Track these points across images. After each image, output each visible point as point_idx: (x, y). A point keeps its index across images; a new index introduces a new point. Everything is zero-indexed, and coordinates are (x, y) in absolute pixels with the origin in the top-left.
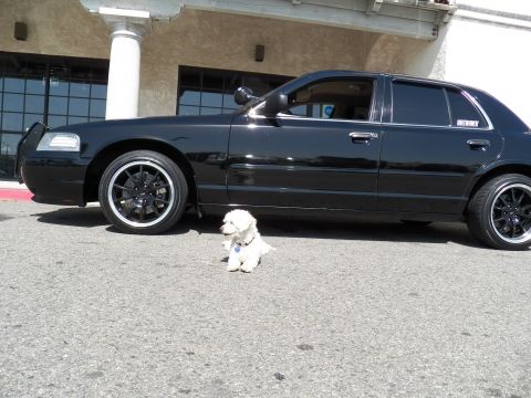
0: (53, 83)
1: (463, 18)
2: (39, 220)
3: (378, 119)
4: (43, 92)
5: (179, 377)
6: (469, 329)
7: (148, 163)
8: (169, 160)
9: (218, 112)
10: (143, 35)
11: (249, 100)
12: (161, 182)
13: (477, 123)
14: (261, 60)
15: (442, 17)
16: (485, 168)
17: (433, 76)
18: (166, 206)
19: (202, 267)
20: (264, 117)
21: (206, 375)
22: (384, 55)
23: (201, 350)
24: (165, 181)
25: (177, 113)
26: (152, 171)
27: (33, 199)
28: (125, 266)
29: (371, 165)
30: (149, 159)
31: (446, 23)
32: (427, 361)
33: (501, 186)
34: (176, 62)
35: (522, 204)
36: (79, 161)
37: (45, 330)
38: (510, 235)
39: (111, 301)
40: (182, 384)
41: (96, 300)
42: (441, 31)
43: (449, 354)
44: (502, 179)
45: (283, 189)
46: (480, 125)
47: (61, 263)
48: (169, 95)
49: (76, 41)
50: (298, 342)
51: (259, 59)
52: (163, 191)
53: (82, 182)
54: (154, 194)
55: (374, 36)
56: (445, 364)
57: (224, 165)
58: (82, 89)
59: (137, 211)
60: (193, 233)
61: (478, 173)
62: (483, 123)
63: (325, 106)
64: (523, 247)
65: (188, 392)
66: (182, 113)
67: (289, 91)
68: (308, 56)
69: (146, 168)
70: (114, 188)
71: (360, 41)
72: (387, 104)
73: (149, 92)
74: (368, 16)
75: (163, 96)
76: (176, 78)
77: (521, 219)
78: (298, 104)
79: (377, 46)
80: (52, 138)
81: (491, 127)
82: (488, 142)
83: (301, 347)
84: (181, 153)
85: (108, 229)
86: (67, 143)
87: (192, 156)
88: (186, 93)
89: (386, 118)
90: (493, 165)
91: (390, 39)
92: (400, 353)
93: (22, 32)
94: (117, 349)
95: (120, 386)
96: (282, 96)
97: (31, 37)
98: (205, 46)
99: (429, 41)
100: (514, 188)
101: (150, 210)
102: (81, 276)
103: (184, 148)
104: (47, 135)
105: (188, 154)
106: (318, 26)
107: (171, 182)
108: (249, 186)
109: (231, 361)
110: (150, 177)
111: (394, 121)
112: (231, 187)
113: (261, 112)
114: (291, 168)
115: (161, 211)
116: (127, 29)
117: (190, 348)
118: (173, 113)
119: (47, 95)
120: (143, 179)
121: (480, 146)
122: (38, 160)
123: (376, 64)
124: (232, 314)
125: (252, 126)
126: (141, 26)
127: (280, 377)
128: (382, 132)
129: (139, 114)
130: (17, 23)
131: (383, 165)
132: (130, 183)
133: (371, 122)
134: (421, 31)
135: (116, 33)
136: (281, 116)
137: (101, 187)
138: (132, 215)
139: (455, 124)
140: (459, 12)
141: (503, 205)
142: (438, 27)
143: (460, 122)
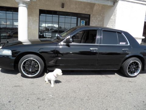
1: (122, 0)
3: (98, 43)
10: (28, 6)
12: (36, 63)
16: (127, 56)
20: (65, 44)
28: (28, 102)
33: (131, 61)
34: (38, 8)
35: (135, 65)
46: (126, 44)
49: (7, 2)
51: (63, 7)
52: (37, 66)
53: (13, 64)
54: (34, 67)
57: (54, 59)
62: (127, 43)
64: (135, 76)
70: (23, 66)
73: (31, 18)
75: (35, 18)
81: (129, 44)
82: (128, 49)
99: (112, 6)
107: (39, 64)
111: (103, 44)
113: (65, 42)
116: (23, 4)
121: (126, 50)
126: (27, 3)
128: (99, 48)
133: (96, 44)
135: (19, 5)
137: (19, 66)
139: (119, 44)
141: (131, 66)
142: (115, 2)
143: (121, 43)
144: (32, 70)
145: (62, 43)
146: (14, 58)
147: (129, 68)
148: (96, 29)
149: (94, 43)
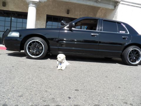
0: (13, 18)
1: (123, 4)
2: (8, 55)
3: (99, 30)
4: (10, 21)
5: (43, 97)
6: (121, 86)
7: (37, 40)
8: (43, 40)
9: (57, 27)
10: (37, 6)
11: (65, 24)
12: (41, 46)
13: (125, 32)
14: (68, 14)
15: (117, 3)
16: (127, 44)
17: (114, 19)
18: (42, 52)
19: (51, 68)
20: (68, 29)
21: (50, 97)
22: (101, 13)
23: (49, 90)
24: (42, 45)
25: (46, 27)
26: (38, 42)
27: (6, 49)
28: (30, 68)
29: (96, 42)
30: (38, 39)
31: (118, 5)
32: (109, 95)
33: (131, 49)
34: (46, 14)
35: (136, 54)
36: (19, 39)
37: (8, 84)
38: (133, 62)
39: (26, 77)
40: (44, 99)
41: (22, 77)
42: (116, 7)
43: (115, 93)
44: (131, 47)
45: (73, 48)
47: (13, 66)
48: (44, 22)
49: (19, 7)
50: (75, 89)
51: (68, 13)
52: (41, 48)
53: (20, 45)
54: (39, 49)
55: (99, 8)
56: (113, 96)
57: (57, 42)
58: (20, 20)
59: (34, 53)
60: (49, 59)
61: (124, 45)
62: (126, 32)
63: (85, 26)
64: (136, 65)
65: (45, 101)
66: (47, 27)
67: (75, 22)
68: (81, 13)
69: (37, 42)
70: (28, 47)
71: (95, 9)
72: (101, 26)
73: (38, 22)
74: (97, 3)
75: (42, 23)
76: (46, 18)
77: (136, 58)
78: (78, 26)
79: (99, 11)
80: (12, 33)
81: (128, 33)
82: (128, 37)
83: (76, 90)
84: (46, 38)
85: (26, 58)
86: (16, 34)
87: (49, 39)
88: (48, 22)
89: (101, 30)
90: (129, 43)
91: (103, 9)
92: (102, 92)
93: (4, 4)
94: (27, 89)
95: (27, 99)
96: (73, 23)
97: (7, 6)
98: (54, 10)
100: (134, 50)
101: (38, 53)
102: (18, 70)
103: (47, 37)
104: (10, 32)
105: (48, 38)
106: (84, 5)
107: (43, 46)
108: (64, 47)
109: (57, 93)
110: (38, 44)
111: (103, 31)
112: (59, 47)
114: (76, 43)
115: (41, 53)
116: (33, 4)
117: (46, 90)
118: (45, 27)
119: (11, 22)
120: (36, 45)
121: (126, 38)
122: (8, 39)
123: (99, 15)
124: (58, 81)
125: (66, 31)
126: (37, 4)
127: (70, 98)
128: (100, 34)
129: (35, 27)
130: (3, 2)
131: (100, 42)
132: (32, 46)
133: (97, 31)
134: (111, 7)
135: (30, 5)
136: (73, 29)
137: (25, 46)
138: (33, 54)
139: (119, 32)
140: (121, 2)
141: (131, 54)
142: (116, 6)
143: (120, 32)
144: (36, 52)
145: (65, 28)
146: (21, 40)
147: (130, 56)
148: (97, 18)
149: (95, 30)
